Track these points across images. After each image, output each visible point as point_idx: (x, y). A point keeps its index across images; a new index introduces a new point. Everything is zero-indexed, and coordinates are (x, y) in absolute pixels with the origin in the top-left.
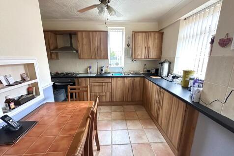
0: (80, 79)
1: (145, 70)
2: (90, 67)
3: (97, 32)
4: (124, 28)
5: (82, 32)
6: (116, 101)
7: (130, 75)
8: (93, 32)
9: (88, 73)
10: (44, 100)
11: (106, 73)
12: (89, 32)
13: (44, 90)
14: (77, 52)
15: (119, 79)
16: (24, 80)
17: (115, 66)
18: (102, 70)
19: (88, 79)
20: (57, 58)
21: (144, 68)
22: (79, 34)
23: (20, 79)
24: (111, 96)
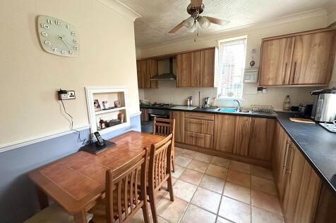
0: (174, 112)
1: (287, 105)
2: (190, 98)
3: (200, 50)
4: (246, 36)
5: (182, 54)
6: (220, 151)
7: (250, 113)
8: (195, 52)
9: (187, 106)
10: (131, 127)
11: (211, 107)
12: (189, 53)
13: (131, 118)
14: (175, 79)
15: (227, 117)
16: (116, 107)
17: (227, 97)
18: (206, 103)
19: (183, 113)
20: (157, 87)
21: (285, 103)
22: (179, 57)
23: (113, 106)
24: (213, 140)
